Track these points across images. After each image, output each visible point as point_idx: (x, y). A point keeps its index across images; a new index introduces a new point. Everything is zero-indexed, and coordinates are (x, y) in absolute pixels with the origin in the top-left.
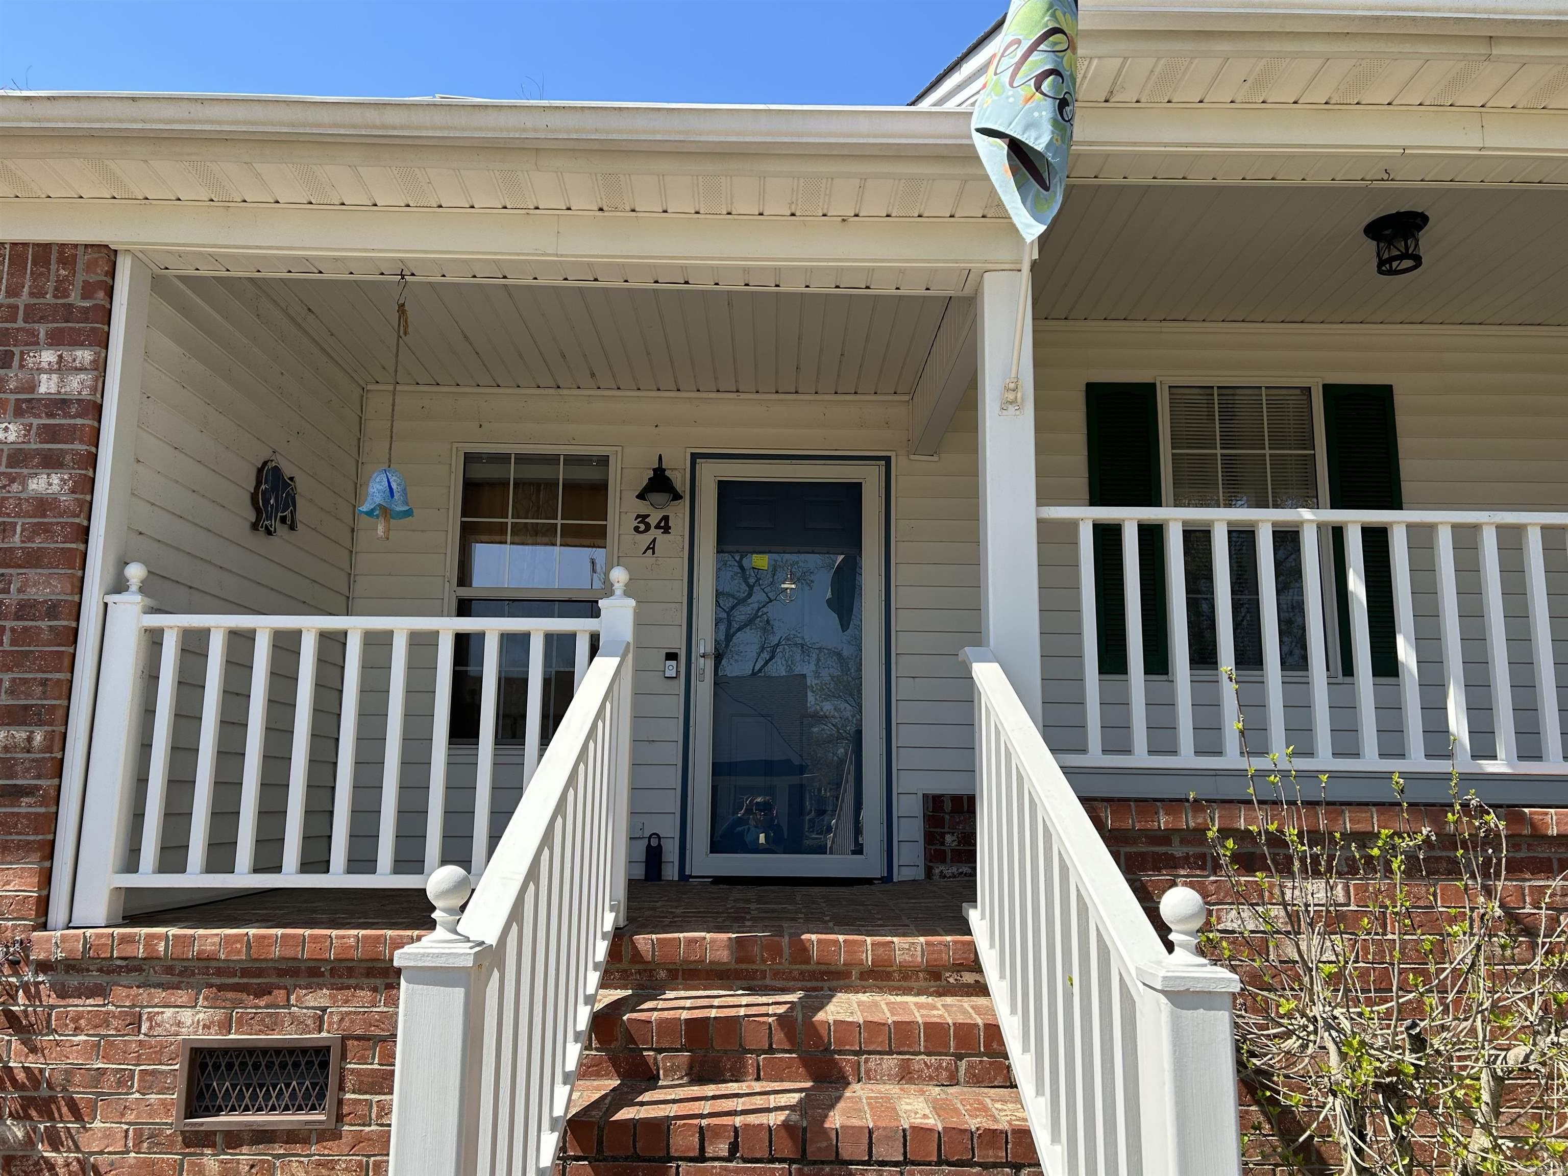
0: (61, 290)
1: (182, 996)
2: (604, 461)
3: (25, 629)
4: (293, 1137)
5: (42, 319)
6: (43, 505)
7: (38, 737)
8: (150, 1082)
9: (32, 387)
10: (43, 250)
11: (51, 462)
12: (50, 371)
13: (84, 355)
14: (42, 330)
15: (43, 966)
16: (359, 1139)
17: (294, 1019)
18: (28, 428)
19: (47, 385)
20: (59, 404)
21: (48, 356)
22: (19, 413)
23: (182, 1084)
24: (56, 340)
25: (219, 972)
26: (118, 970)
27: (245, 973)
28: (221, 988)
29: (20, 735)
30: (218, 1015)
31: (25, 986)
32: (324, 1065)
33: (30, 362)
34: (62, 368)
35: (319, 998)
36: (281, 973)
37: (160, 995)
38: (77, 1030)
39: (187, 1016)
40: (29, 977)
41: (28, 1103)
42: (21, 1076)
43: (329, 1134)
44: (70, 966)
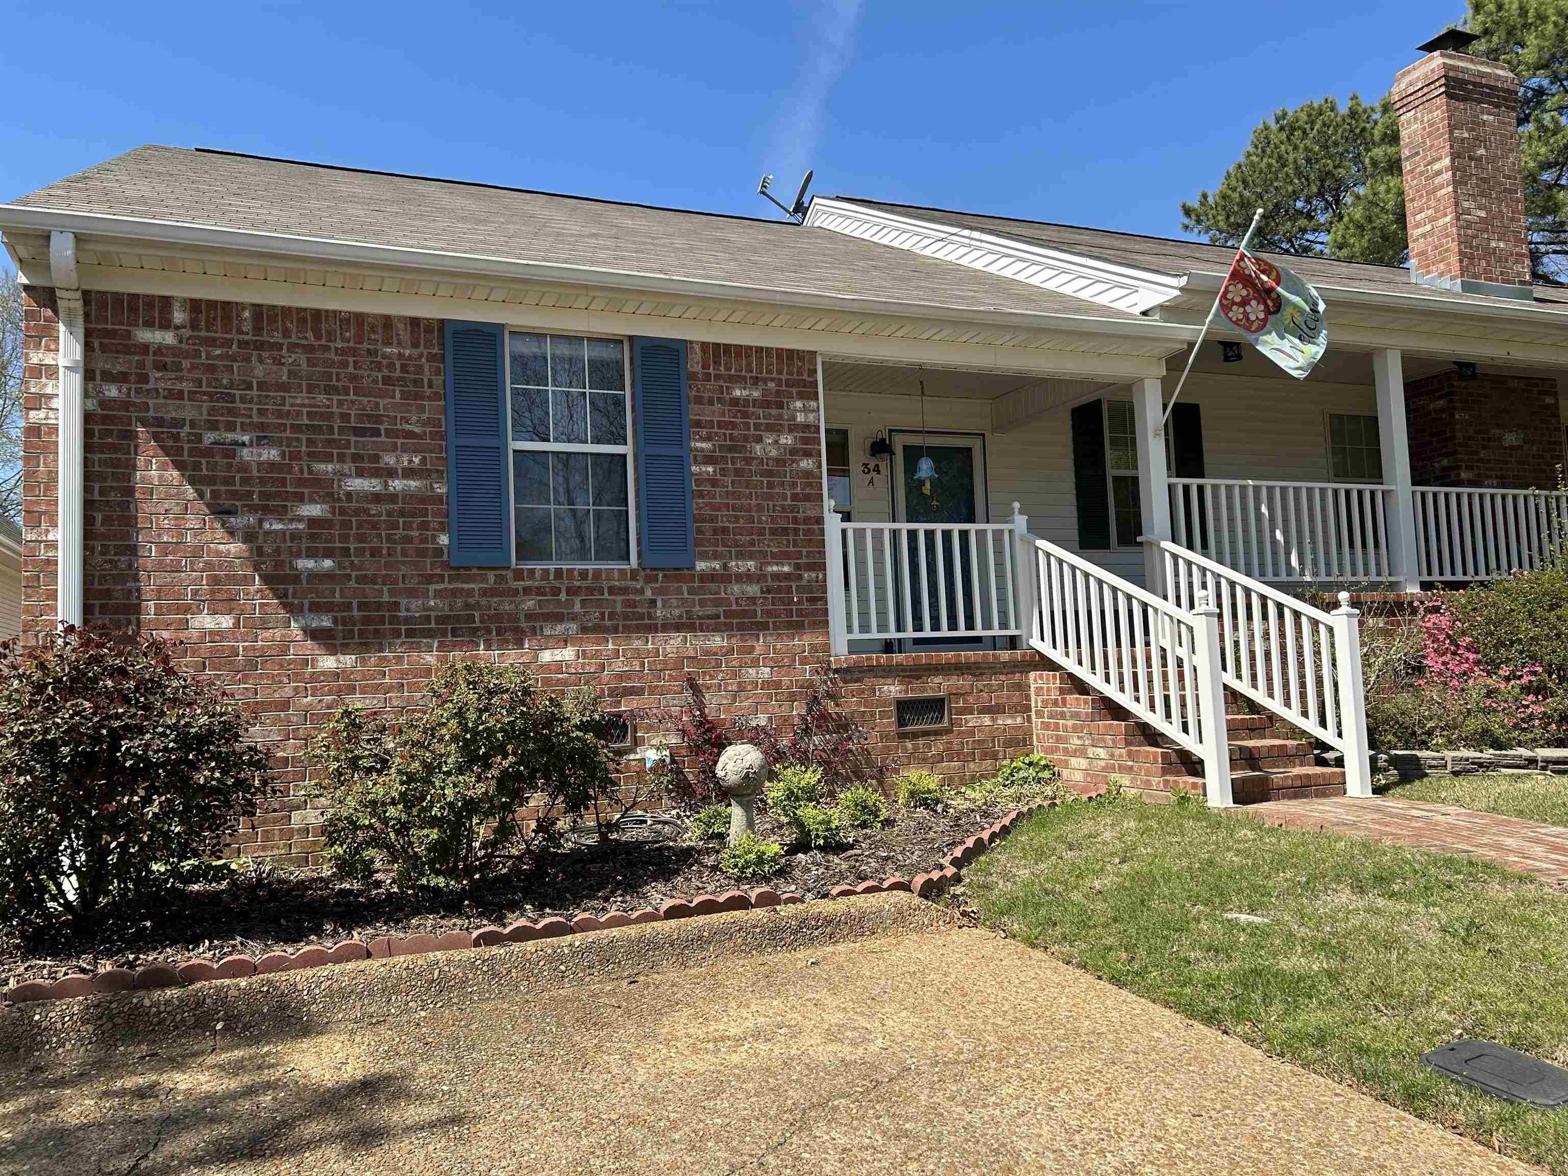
0: (800, 373)
1: (889, 681)
3: (809, 529)
4: (936, 733)
5: (793, 386)
6: (807, 473)
7: (821, 576)
8: (883, 715)
9: (794, 419)
10: (791, 353)
11: (807, 454)
12: (800, 411)
13: (813, 404)
14: (794, 391)
15: (836, 671)
16: (960, 733)
17: (931, 688)
18: (795, 438)
19: (800, 418)
20: (806, 427)
21: (799, 404)
22: (791, 431)
23: (895, 713)
24: (801, 396)
25: (902, 671)
26: (865, 671)
27: (911, 670)
28: (904, 677)
29: (814, 575)
30: (904, 687)
31: (831, 680)
32: (942, 706)
33: (792, 407)
34: (805, 410)
35: (938, 680)
36: (925, 670)
37: (882, 681)
38: (853, 696)
39: (892, 688)
40: (831, 676)
41: (839, 726)
42: (834, 716)
43: (948, 731)
44: (848, 670)
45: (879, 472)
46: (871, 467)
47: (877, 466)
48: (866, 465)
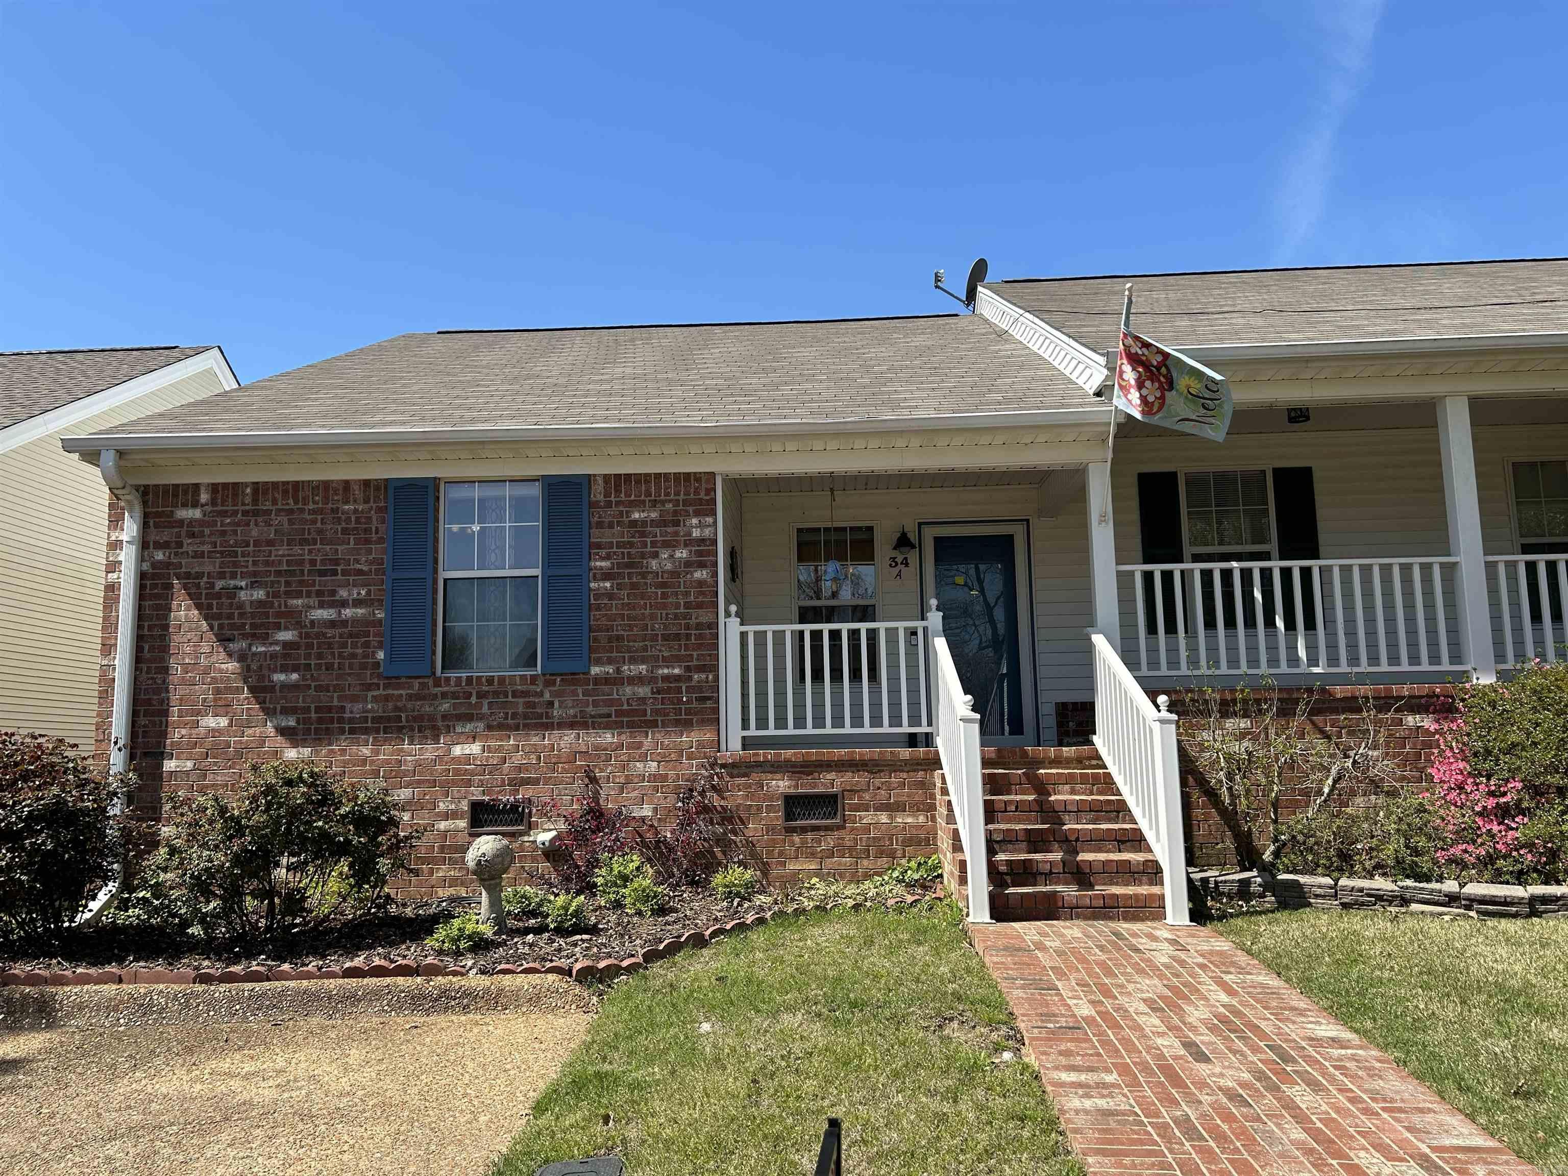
0: (696, 492)
1: (779, 776)
2: (870, 529)
3: (700, 634)
4: (827, 828)
5: (690, 505)
6: (701, 583)
7: (711, 677)
8: (770, 809)
9: (690, 534)
10: (687, 475)
11: (702, 565)
12: (696, 527)
13: (710, 520)
14: (691, 509)
15: (723, 766)
16: (853, 829)
17: (822, 783)
18: (691, 552)
19: (696, 533)
20: (702, 541)
21: (695, 521)
22: (686, 545)
23: (782, 808)
24: (697, 514)
25: (793, 766)
26: (753, 766)
27: (802, 766)
28: (793, 772)
29: (703, 676)
30: (793, 783)
31: (717, 774)
32: (836, 802)
33: (688, 524)
34: (700, 525)
35: (831, 776)
36: (816, 766)
37: (770, 776)
38: (739, 790)
39: (781, 783)
40: (718, 770)
41: (723, 819)
42: (719, 809)
43: (840, 827)
44: (734, 765)
45: (907, 565)
46: (899, 560)
47: (906, 559)
48: (893, 559)
